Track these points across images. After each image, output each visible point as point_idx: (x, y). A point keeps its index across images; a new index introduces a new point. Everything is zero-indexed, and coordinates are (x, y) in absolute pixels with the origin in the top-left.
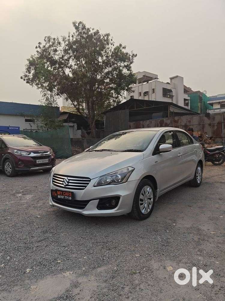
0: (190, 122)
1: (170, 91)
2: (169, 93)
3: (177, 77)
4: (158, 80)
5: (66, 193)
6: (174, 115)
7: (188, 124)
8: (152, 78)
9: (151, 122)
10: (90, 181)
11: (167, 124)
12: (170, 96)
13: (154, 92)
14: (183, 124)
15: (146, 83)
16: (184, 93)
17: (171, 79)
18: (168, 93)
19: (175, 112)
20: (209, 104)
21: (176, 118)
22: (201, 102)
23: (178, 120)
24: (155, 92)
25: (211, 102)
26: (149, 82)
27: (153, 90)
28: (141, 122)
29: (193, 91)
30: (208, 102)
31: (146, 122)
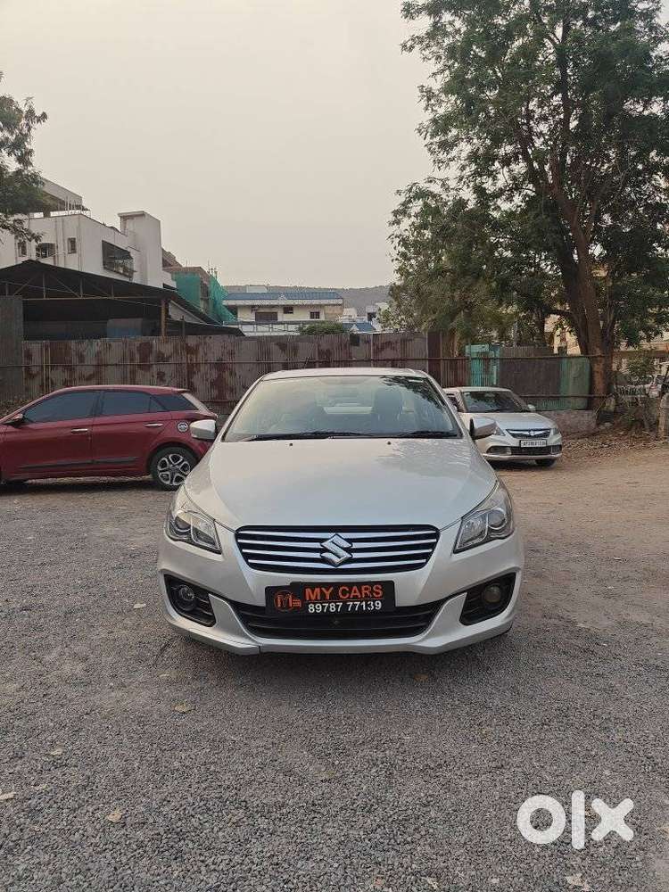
0: (232, 354)
1: (125, 255)
2: (121, 261)
3: (142, 215)
4: (84, 213)
5: (355, 588)
6: (184, 330)
7: (227, 360)
8: (63, 203)
9: (110, 345)
10: (436, 536)
11: (163, 355)
12: (125, 269)
13: (73, 249)
14: (213, 359)
15: (41, 215)
16: (164, 266)
17: (125, 218)
18: (119, 259)
19: (186, 323)
20: (226, 306)
21: (192, 341)
22: (207, 301)
23: (197, 346)
24: (77, 248)
25: (232, 303)
26: (52, 214)
27: (72, 242)
28: (73, 344)
29: (181, 266)
30: (225, 303)
31: (91, 345)
